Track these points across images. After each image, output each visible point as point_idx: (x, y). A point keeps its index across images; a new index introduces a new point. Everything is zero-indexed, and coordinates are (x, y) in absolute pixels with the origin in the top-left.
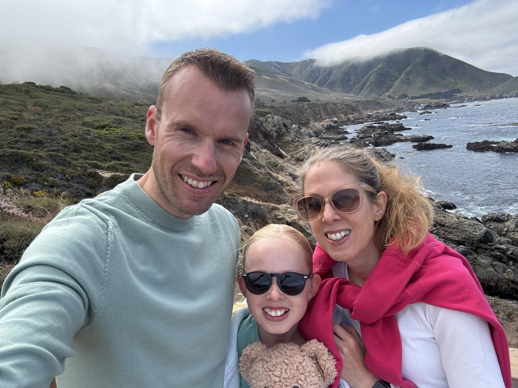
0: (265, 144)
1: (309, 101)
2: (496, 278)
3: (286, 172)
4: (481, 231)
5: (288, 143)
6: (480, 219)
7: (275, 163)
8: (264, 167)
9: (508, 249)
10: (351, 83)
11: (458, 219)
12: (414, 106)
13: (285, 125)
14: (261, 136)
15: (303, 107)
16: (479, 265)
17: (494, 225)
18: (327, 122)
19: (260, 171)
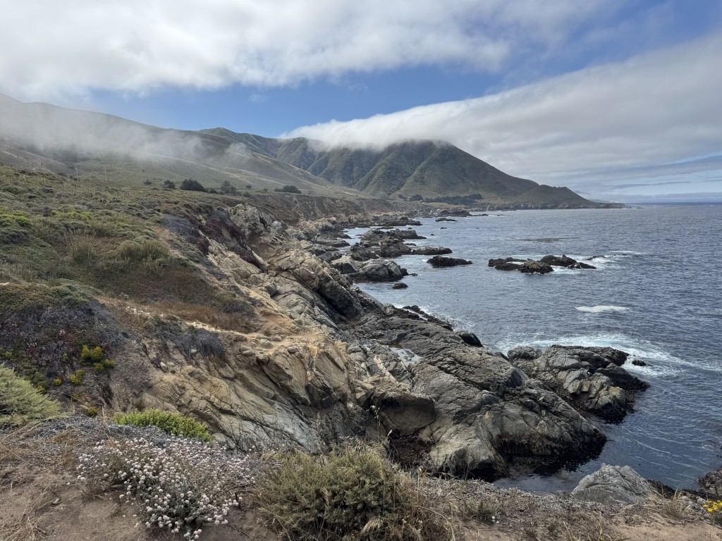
0: (232, 244)
1: (299, 192)
2: (527, 433)
3: (262, 286)
4: (508, 370)
5: (266, 245)
6: (506, 355)
7: (246, 272)
8: (228, 277)
9: (539, 395)
10: (354, 175)
11: (481, 354)
12: (429, 210)
13: (262, 221)
14: (226, 234)
15: (291, 199)
16: (506, 416)
17: (522, 363)
18: (322, 222)
19: (220, 283)
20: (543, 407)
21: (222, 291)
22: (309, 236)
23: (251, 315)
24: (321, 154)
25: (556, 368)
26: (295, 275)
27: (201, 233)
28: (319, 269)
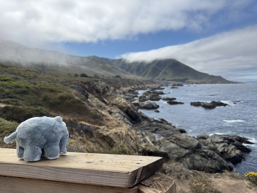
0: (97, 95)
1: (121, 78)
2: (203, 166)
3: (106, 110)
4: (196, 143)
5: (108, 96)
7: (101, 105)
8: (94, 107)
9: (208, 152)
10: (141, 71)
11: (186, 137)
12: (168, 84)
13: (107, 87)
15: (118, 80)
16: (195, 160)
17: (202, 140)
18: (129, 88)
19: (92, 108)
20: (209, 156)
21: (92, 111)
22: (124, 93)
23: (102, 120)
24: (129, 64)
25: (215, 142)
26: (118, 106)
27: (86, 91)
28: (127, 105)
